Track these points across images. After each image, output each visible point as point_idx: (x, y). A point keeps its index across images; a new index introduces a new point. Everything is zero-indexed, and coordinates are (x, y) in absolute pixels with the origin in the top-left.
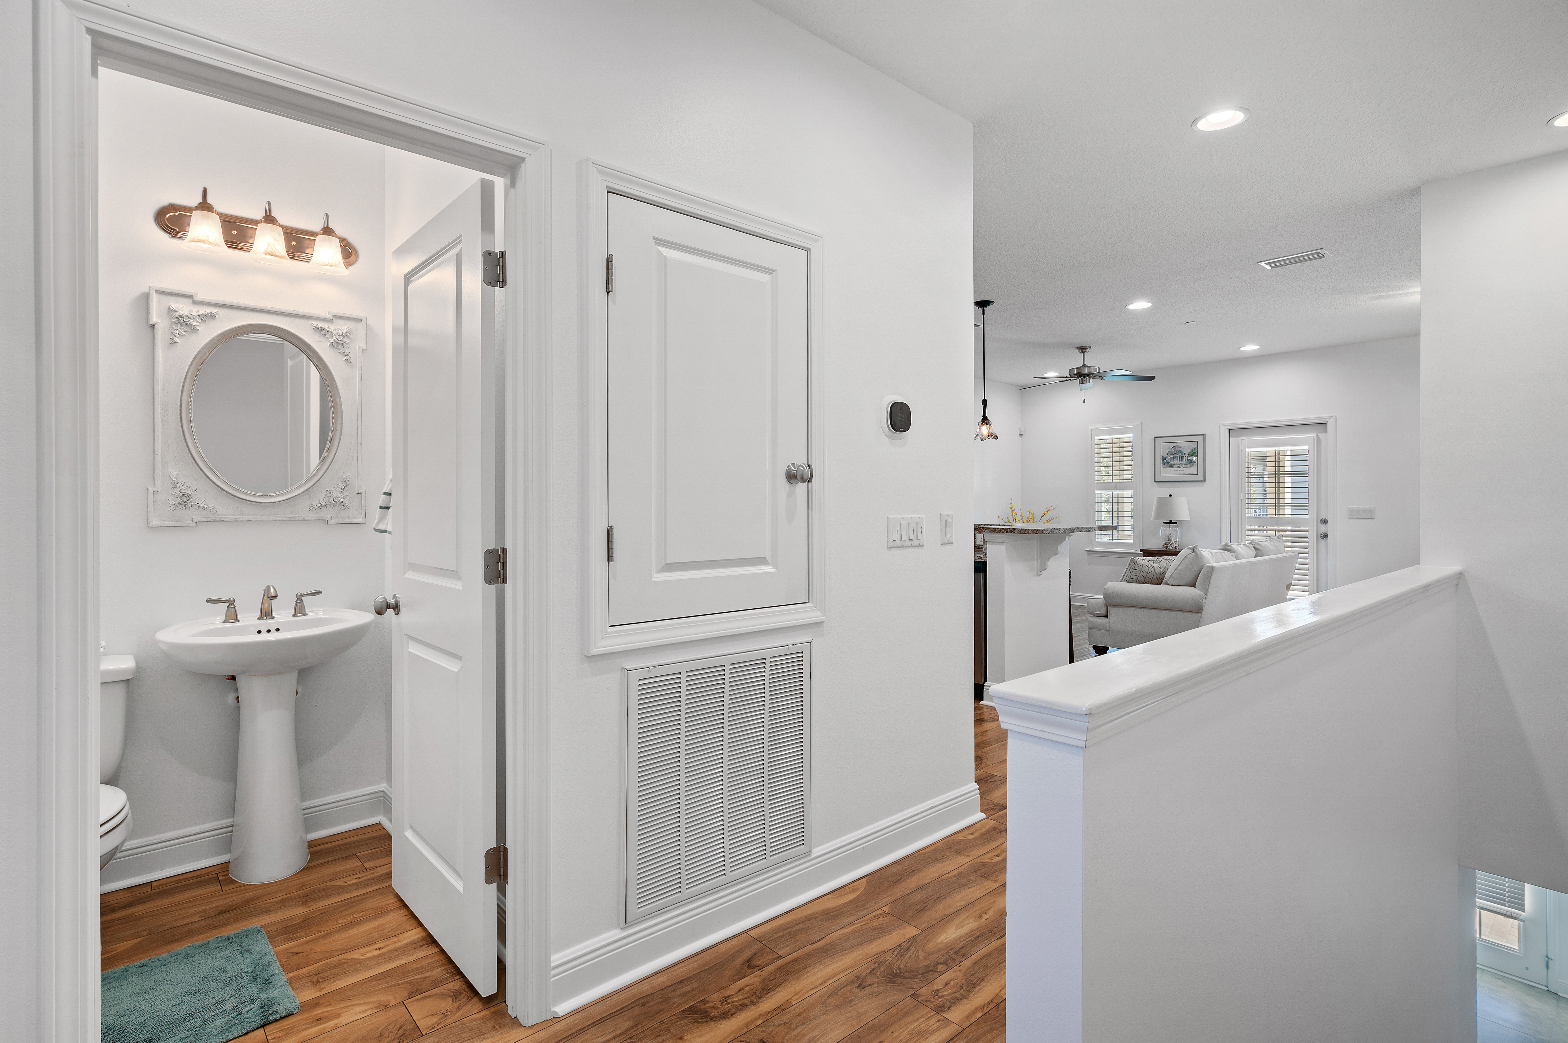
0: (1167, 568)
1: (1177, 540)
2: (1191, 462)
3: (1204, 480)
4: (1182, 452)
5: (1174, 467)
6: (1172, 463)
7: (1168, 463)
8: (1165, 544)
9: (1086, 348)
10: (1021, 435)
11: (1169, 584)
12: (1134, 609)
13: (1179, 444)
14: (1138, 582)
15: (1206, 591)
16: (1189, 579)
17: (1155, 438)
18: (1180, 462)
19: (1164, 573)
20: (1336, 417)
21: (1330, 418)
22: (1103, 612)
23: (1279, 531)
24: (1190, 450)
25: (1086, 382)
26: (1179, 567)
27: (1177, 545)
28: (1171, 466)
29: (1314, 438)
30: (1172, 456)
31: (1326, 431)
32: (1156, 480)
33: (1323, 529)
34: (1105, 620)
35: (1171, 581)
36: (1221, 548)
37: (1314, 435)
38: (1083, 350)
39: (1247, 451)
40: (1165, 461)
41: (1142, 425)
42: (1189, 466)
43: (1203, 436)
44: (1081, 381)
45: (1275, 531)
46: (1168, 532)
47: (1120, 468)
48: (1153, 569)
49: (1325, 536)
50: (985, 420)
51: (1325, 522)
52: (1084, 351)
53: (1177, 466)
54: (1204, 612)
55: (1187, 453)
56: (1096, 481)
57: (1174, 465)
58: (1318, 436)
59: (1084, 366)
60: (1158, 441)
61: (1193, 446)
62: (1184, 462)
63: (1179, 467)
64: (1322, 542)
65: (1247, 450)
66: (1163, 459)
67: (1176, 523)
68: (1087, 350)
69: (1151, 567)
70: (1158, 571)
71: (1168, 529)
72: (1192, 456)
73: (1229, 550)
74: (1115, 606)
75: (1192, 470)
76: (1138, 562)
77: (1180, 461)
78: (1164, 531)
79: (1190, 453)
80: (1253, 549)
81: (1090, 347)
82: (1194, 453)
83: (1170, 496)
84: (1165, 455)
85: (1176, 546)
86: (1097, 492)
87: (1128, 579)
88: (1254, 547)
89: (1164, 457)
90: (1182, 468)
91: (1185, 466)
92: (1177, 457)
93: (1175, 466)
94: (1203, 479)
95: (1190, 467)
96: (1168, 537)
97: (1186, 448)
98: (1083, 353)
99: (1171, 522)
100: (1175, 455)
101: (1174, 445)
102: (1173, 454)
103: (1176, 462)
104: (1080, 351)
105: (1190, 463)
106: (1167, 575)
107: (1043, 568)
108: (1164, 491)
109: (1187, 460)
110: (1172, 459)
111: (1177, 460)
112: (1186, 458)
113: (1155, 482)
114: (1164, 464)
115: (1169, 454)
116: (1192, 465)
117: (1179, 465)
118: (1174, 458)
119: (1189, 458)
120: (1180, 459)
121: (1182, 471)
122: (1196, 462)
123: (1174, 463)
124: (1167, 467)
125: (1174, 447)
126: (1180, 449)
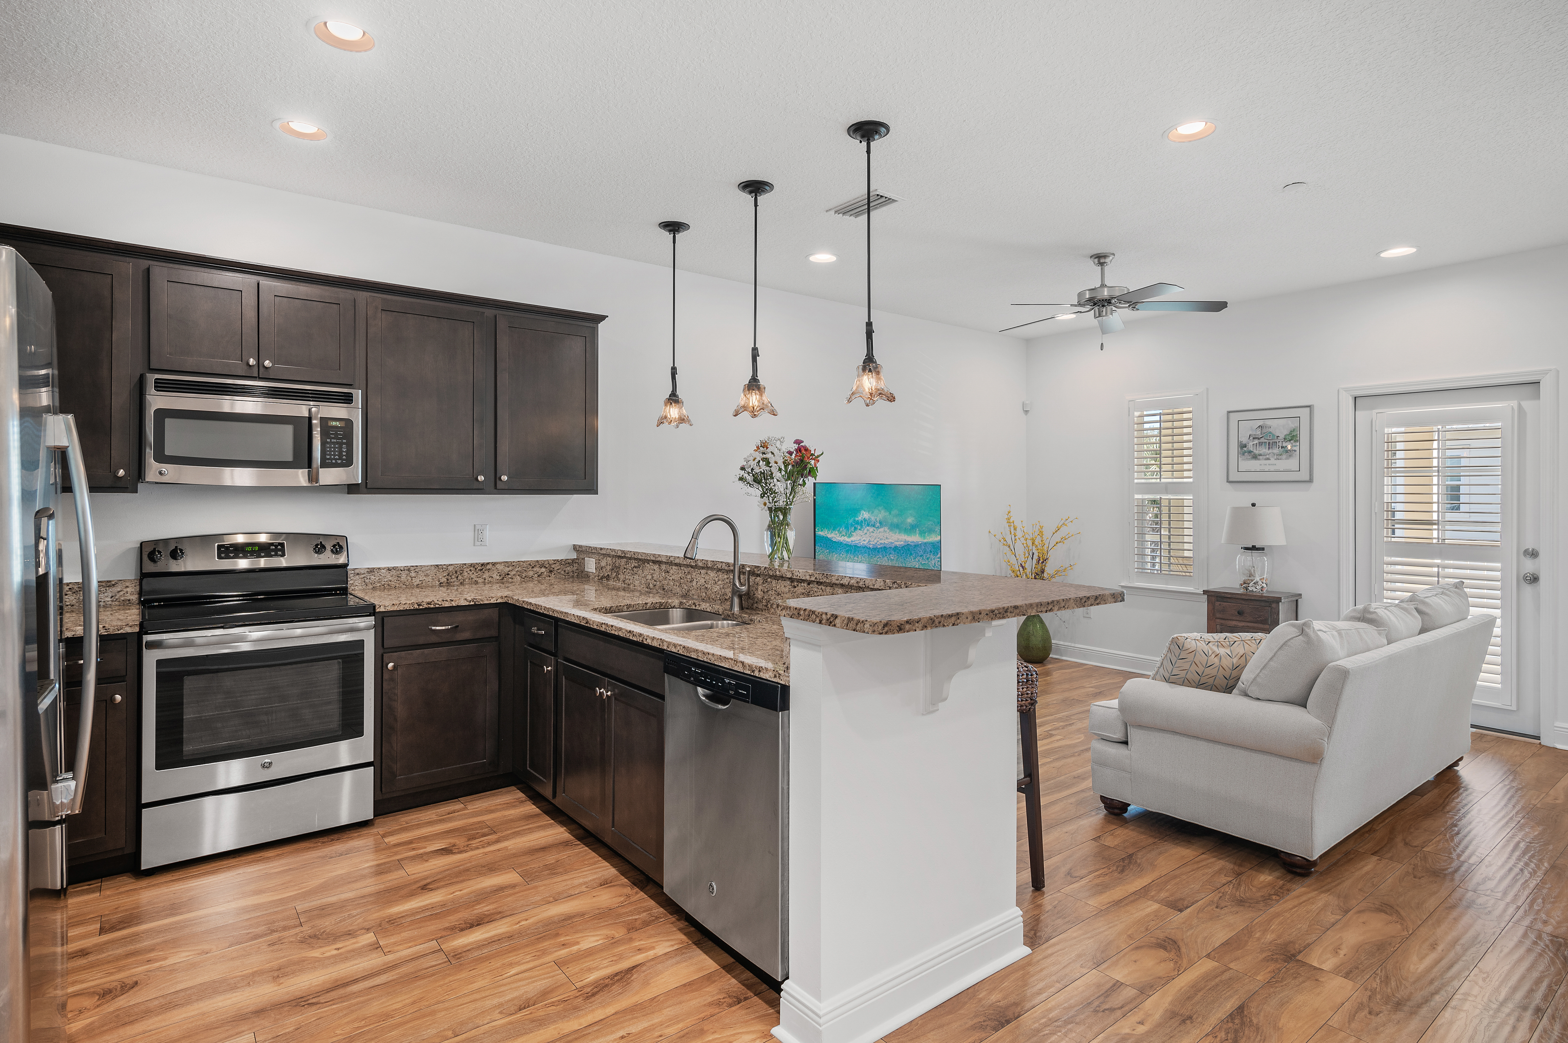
0: (1245, 659)
1: (1265, 577)
2: (1289, 453)
3: (1311, 481)
4: (1274, 435)
5: (1259, 460)
6: (1257, 452)
7: (1250, 452)
8: (1244, 583)
9: (1105, 257)
10: (1026, 412)
11: (1250, 695)
12: (1177, 737)
13: (1268, 423)
14: (1186, 682)
15: (1331, 721)
16: (1294, 689)
17: (1229, 412)
18: (1271, 451)
19: (1239, 669)
20: (1558, 372)
21: (1546, 372)
22: (1119, 736)
23: (1444, 567)
24: (1286, 432)
25: (1106, 313)
26: (1272, 663)
27: (1264, 585)
28: (1255, 457)
29: (1513, 409)
30: (1256, 441)
31: (1537, 396)
32: (1231, 479)
33: (1529, 566)
34: (1121, 750)
35: (1254, 691)
36: (1354, 614)
37: (1514, 403)
38: (1100, 259)
39: (1386, 432)
40: (1245, 449)
41: (1207, 394)
42: (1284, 456)
43: (1309, 409)
44: (1097, 313)
45: (1438, 567)
46: (1249, 564)
47: (1173, 460)
48: (1216, 660)
49: (1534, 579)
50: (869, 363)
51: (1533, 554)
52: (1102, 260)
53: (1265, 457)
54: (1325, 763)
55: (1282, 436)
56: (1136, 481)
57: (1260, 455)
58: (1520, 406)
59: (1103, 285)
60: (1234, 417)
61: (1292, 424)
62: (1276, 451)
63: (1268, 459)
64: (1528, 589)
65: (1386, 430)
66: (1242, 446)
67: (1263, 549)
68: (1108, 260)
69: (1213, 656)
70: (1227, 663)
71: (1249, 558)
72: (1290, 441)
73: (1371, 621)
74: (1140, 726)
75: (1292, 463)
76: (1187, 646)
77: (1269, 448)
78: (1243, 560)
79: (1287, 437)
80: (1416, 614)
81: (1114, 255)
82: (1293, 437)
83: (1253, 505)
84: (1244, 440)
85: (1262, 587)
86: (1137, 496)
87: (1167, 675)
88: (1416, 609)
89: (1244, 442)
90: (1273, 461)
91: (1279, 457)
92: (1266, 443)
93: (1261, 457)
94: (1308, 478)
95: (1287, 459)
96: (1250, 571)
97: (1280, 428)
98: (1102, 264)
99: (1254, 548)
100: (1262, 440)
101: (1260, 423)
102: (1259, 439)
103: (1264, 450)
104: (1096, 260)
105: (1287, 452)
106: (1247, 676)
107: (936, 698)
108: (1243, 497)
109: (1282, 447)
110: (1256, 445)
111: (1266, 449)
112: (1281, 445)
113: (1228, 481)
114: (1243, 454)
115: (1251, 438)
116: (1290, 456)
117: (1268, 456)
118: (1261, 444)
119: (1284, 445)
120: (1270, 446)
121: (1273, 465)
122: (1295, 451)
123: (1261, 452)
124: (1247, 459)
125: (1259, 427)
126: (1270, 430)
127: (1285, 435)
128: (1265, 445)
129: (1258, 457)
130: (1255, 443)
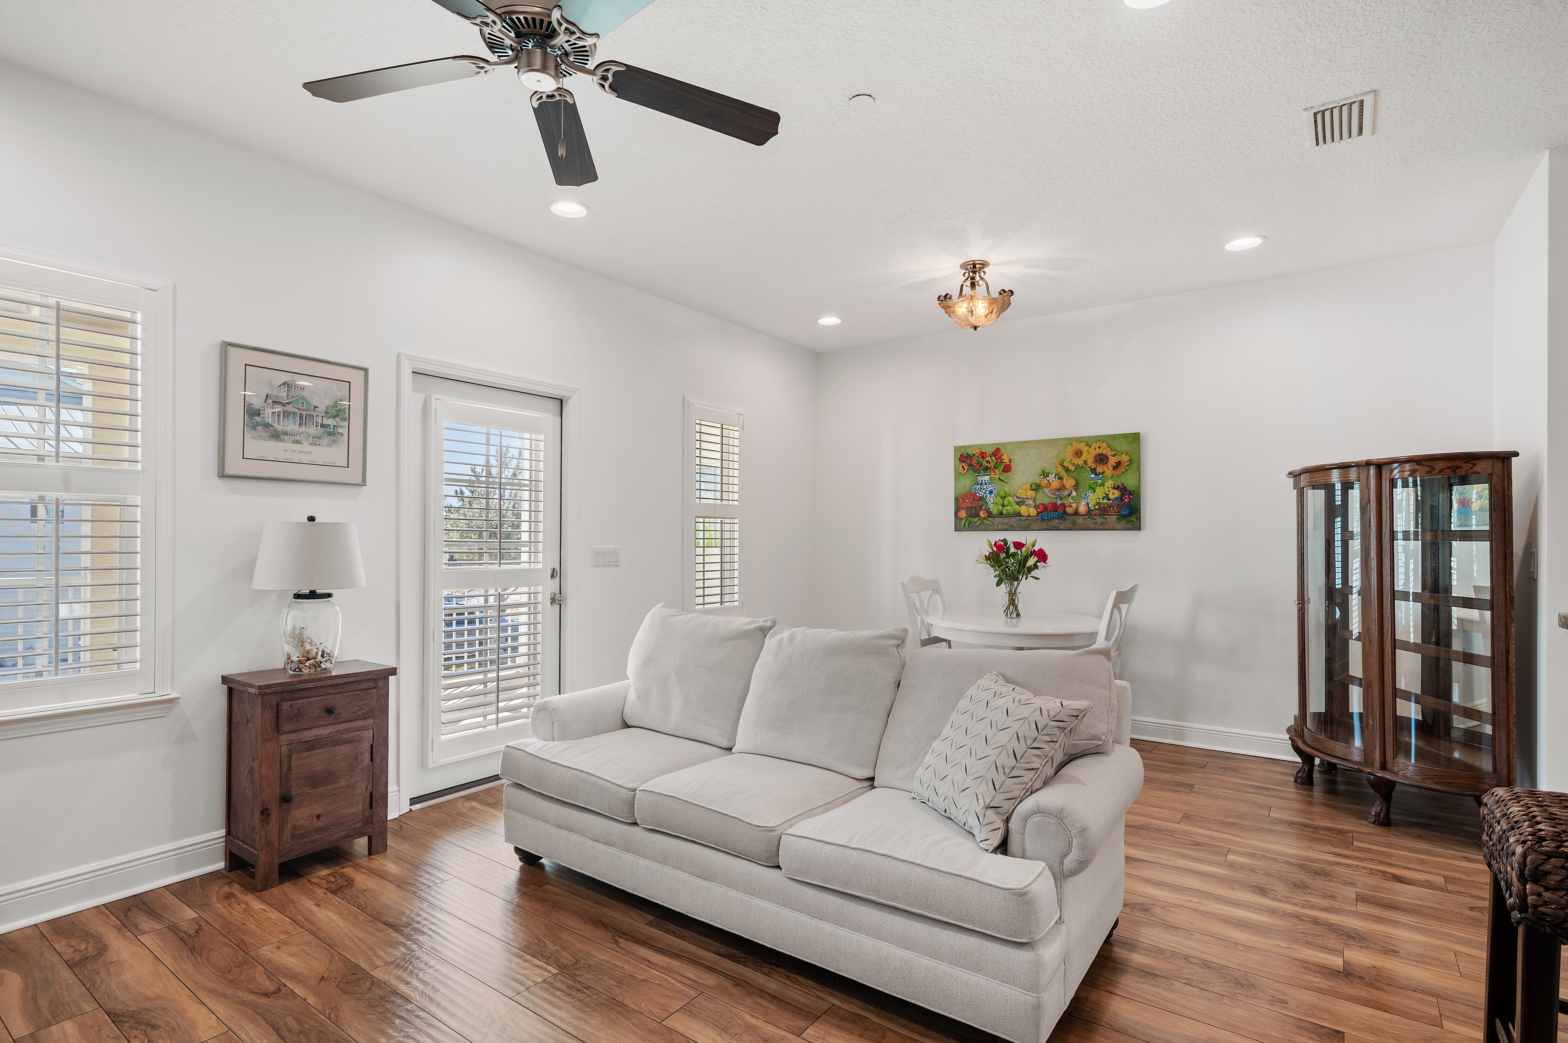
2: (332, 433)
3: (363, 484)
4: (308, 403)
5: (283, 441)
6: (279, 428)
7: (267, 426)
13: (299, 380)
17: (226, 345)
18: (303, 429)
24: (329, 402)
28: (276, 436)
30: (279, 408)
32: (227, 471)
40: (258, 419)
42: (325, 441)
43: (362, 372)
53: (293, 438)
55: (322, 408)
57: (286, 433)
60: (237, 356)
61: (339, 390)
62: (312, 430)
63: (298, 442)
66: (252, 412)
67: (327, 595)
72: (334, 418)
75: (335, 453)
77: (301, 424)
78: (293, 617)
79: (330, 410)
82: (338, 412)
83: (315, 520)
84: (257, 403)
89: (255, 407)
90: (306, 446)
91: (316, 441)
92: (293, 413)
93: (286, 438)
94: (358, 480)
95: (329, 445)
97: (318, 395)
100: (289, 408)
101: (287, 378)
102: (283, 405)
103: (291, 426)
105: (330, 434)
109: (323, 426)
110: (279, 415)
111: (295, 423)
112: (320, 422)
113: (223, 475)
114: (254, 428)
115: (269, 401)
116: (334, 441)
117: (298, 438)
118: (287, 414)
119: (326, 421)
120: (304, 419)
121: (307, 452)
122: (342, 434)
123: (286, 429)
124: (261, 437)
125: (284, 384)
126: (304, 394)
127: (327, 407)
128: (294, 418)
129: (282, 436)
130: (276, 410)
